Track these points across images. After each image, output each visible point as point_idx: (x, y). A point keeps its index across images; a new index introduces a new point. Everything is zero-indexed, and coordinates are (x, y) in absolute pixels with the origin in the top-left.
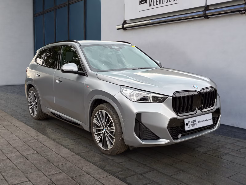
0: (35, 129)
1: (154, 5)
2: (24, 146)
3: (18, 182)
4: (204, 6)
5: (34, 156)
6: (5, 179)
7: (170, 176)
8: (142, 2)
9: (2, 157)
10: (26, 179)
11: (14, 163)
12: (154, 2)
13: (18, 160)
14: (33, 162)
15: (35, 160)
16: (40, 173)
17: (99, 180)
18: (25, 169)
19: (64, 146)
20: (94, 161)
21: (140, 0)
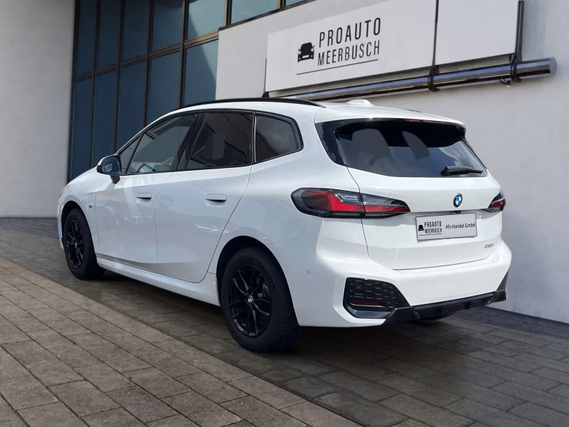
1: (327, 63)
4: (430, 67)
8: (304, 57)
12: (328, 57)
14: (86, 348)
15: (92, 345)
16: (105, 368)
17: (230, 383)
18: (73, 360)
19: (146, 324)
20: (215, 352)
21: (300, 53)
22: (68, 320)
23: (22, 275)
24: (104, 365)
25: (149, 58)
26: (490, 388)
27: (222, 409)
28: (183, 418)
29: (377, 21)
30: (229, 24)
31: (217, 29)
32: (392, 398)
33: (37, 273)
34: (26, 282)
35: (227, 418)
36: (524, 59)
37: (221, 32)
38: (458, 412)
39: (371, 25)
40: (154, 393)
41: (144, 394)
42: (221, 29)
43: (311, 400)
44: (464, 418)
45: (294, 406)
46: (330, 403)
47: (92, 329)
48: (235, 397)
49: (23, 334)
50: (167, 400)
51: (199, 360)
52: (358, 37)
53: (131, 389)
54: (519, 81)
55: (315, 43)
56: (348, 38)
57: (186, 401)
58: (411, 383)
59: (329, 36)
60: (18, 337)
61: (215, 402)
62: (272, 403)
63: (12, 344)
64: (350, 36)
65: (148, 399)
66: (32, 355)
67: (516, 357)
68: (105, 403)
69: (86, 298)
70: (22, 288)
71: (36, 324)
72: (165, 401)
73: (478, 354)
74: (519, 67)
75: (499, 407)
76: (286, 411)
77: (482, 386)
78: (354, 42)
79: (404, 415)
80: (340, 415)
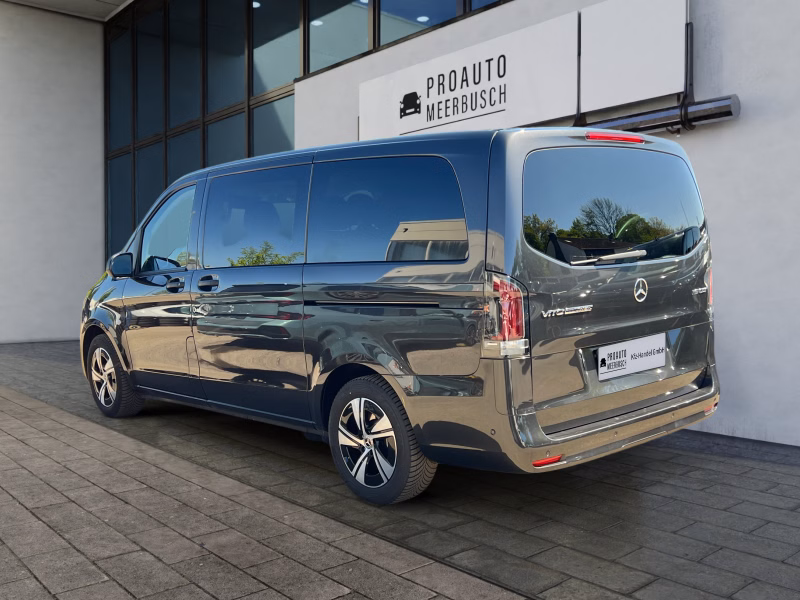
0: (133, 437)
1: (439, 118)
2: (108, 473)
3: (113, 554)
4: (574, 116)
5: (143, 494)
6: (75, 548)
7: (523, 533)
8: (408, 111)
9: (56, 499)
10: (134, 546)
11: (90, 512)
12: (439, 110)
13: (101, 505)
14: (141, 508)
15: (151, 504)
16: (169, 533)
17: (333, 544)
18: (126, 524)
19: (219, 472)
20: (311, 504)
21: (402, 106)
22: (116, 472)
23: (53, 417)
24: (166, 529)
25: (204, 123)
26: (675, 533)
27: (324, 578)
28: (274, 593)
29: (502, 59)
30: (307, 73)
31: (292, 81)
32: (547, 553)
33: (71, 413)
34: (59, 426)
35: (331, 590)
36: (697, 100)
37: (296, 85)
38: (635, 566)
39: (494, 64)
40: (235, 563)
41: (221, 564)
42: (297, 80)
43: (441, 561)
44: (643, 574)
45: (420, 570)
46: (465, 563)
47: (148, 483)
48: (341, 562)
49: (57, 493)
50: (252, 571)
51: (291, 516)
52: (477, 81)
53: (203, 558)
54: (693, 128)
55: (421, 92)
56: (465, 83)
57: (277, 570)
58: (571, 531)
59: (439, 82)
60: (51, 499)
61: (314, 571)
62: (389, 568)
63: (45, 508)
64: (466, 80)
65: (226, 570)
66: (71, 521)
67: (707, 490)
68: (171, 579)
69: (138, 442)
70: (53, 434)
71: (75, 479)
72: (249, 572)
73: (657, 490)
74: (691, 109)
75: (689, 557)
76: (408, 577)
77: (665, 531)
78: (473, 88)
79: (564, 574)
80: (480, 578)
